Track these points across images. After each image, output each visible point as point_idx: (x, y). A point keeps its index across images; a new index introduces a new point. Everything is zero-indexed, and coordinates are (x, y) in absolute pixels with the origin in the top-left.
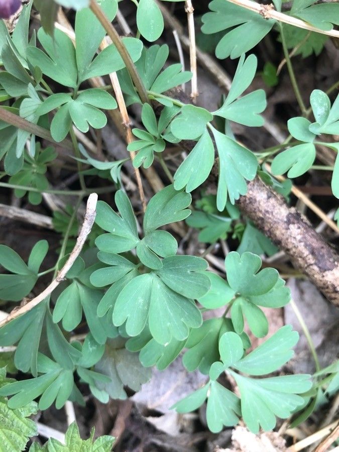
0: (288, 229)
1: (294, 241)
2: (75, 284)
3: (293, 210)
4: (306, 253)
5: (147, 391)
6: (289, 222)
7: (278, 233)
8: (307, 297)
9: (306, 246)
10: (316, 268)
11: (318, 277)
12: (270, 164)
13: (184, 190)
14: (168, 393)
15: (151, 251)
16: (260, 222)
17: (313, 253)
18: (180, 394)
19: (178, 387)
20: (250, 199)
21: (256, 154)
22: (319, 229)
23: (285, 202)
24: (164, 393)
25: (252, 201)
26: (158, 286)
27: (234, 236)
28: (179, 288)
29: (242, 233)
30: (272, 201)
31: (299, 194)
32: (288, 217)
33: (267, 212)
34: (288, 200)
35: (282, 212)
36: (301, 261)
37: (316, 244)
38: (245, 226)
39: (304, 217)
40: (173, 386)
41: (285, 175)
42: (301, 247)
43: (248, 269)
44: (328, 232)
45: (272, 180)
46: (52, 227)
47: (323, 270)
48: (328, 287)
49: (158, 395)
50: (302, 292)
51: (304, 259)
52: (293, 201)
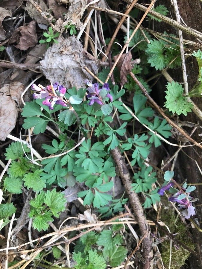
0: (120, 161)
1: (120, 164)
2: (68, 155)
3: (122, 157)
4: (122, 168)
5: (66, 192)
6: (120, 159)
7: (117, 161)
8: (117, 182)
9: (122, 166)
10: (122, 172)
11: (122, 175)
12: (122, 144)
13: (104, 145)
14: (71, 195)
15: (92, 154)
16: (114, 157)
17: (123, 168)
18: (73, 197)
19: (74, 194)
20: (114, 150)
21: (119, 141)
22: (127, 165)
23: (121, 154)
24: (70, 194)
25: (114, 151)
26: (91, 162)
27: (106, 158)
28: (96, 164)
29: (108, 158)
30: (119, 153)
31: (125, 154)
32: (121, 158)
33: (117, 155)
34: (122, 154)
35: (120, 156)
36: (120, 170)
37: (125, 167)
38: (109, 156)
39: (124, 159)
40: (73, 193)
41: (124, 148)
42: (121, 166)
43: (109, 166)
44: (129, 167)
45: (121, 148)
46: (58, 137)
47: (124, 174)
48: (124, 178)
49: (68, 194)
50: (116, 180)
51: (121, 169)
52: (123, 154)
